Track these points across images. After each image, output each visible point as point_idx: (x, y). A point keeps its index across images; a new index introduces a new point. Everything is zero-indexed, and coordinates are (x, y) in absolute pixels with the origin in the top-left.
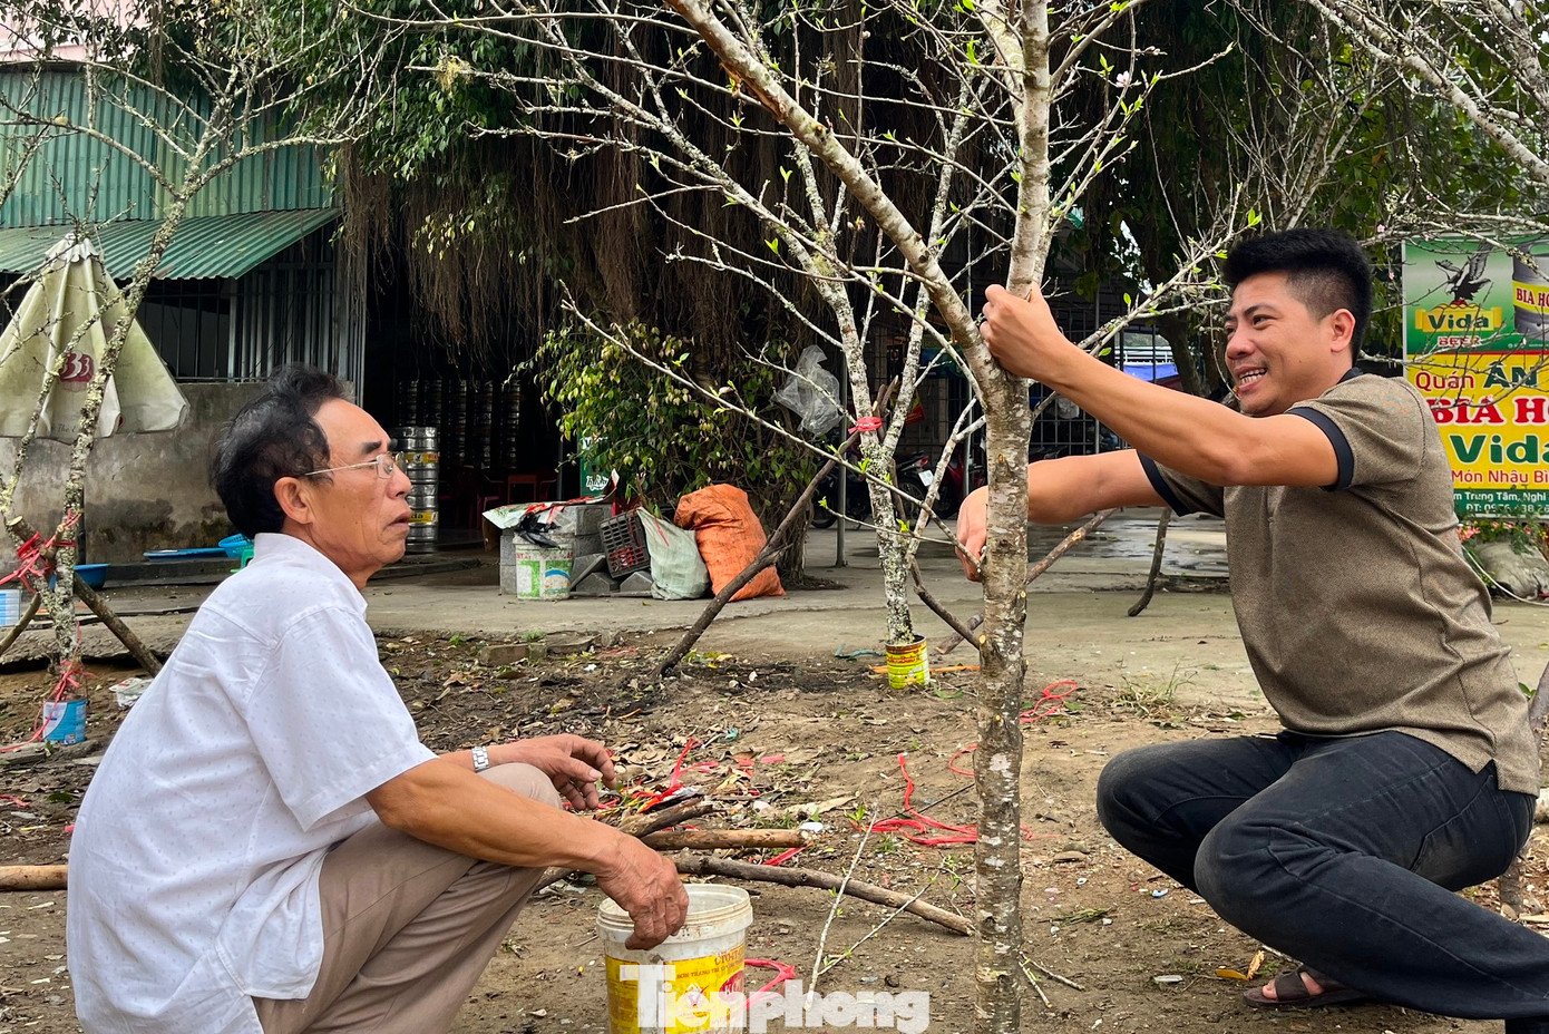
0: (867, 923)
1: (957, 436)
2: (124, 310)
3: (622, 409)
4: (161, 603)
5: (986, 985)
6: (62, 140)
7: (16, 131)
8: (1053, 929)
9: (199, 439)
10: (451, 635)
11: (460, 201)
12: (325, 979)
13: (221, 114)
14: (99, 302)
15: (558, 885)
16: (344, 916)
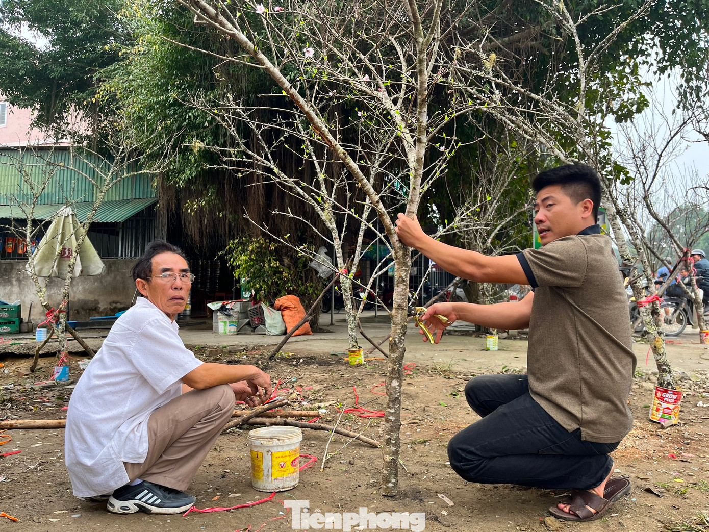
0: (342, 443)
1: (374, 276)
2: (83, 231)
3: (256, 268)
4: (95, 334)
5: (387, 462)
6: (62, 171)
7: (46, 168)
8: (409, 446)
9: (108, 278)
10: (196, 346)
11: (200, 195)
12: (149, 456)
13: (117, 162)
14: (74, 228)
15: (234, 429)
16: (155, 434)
